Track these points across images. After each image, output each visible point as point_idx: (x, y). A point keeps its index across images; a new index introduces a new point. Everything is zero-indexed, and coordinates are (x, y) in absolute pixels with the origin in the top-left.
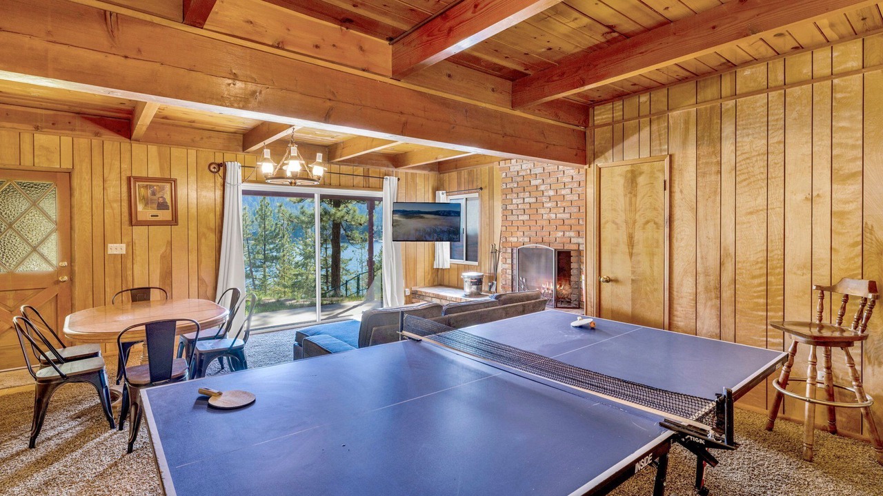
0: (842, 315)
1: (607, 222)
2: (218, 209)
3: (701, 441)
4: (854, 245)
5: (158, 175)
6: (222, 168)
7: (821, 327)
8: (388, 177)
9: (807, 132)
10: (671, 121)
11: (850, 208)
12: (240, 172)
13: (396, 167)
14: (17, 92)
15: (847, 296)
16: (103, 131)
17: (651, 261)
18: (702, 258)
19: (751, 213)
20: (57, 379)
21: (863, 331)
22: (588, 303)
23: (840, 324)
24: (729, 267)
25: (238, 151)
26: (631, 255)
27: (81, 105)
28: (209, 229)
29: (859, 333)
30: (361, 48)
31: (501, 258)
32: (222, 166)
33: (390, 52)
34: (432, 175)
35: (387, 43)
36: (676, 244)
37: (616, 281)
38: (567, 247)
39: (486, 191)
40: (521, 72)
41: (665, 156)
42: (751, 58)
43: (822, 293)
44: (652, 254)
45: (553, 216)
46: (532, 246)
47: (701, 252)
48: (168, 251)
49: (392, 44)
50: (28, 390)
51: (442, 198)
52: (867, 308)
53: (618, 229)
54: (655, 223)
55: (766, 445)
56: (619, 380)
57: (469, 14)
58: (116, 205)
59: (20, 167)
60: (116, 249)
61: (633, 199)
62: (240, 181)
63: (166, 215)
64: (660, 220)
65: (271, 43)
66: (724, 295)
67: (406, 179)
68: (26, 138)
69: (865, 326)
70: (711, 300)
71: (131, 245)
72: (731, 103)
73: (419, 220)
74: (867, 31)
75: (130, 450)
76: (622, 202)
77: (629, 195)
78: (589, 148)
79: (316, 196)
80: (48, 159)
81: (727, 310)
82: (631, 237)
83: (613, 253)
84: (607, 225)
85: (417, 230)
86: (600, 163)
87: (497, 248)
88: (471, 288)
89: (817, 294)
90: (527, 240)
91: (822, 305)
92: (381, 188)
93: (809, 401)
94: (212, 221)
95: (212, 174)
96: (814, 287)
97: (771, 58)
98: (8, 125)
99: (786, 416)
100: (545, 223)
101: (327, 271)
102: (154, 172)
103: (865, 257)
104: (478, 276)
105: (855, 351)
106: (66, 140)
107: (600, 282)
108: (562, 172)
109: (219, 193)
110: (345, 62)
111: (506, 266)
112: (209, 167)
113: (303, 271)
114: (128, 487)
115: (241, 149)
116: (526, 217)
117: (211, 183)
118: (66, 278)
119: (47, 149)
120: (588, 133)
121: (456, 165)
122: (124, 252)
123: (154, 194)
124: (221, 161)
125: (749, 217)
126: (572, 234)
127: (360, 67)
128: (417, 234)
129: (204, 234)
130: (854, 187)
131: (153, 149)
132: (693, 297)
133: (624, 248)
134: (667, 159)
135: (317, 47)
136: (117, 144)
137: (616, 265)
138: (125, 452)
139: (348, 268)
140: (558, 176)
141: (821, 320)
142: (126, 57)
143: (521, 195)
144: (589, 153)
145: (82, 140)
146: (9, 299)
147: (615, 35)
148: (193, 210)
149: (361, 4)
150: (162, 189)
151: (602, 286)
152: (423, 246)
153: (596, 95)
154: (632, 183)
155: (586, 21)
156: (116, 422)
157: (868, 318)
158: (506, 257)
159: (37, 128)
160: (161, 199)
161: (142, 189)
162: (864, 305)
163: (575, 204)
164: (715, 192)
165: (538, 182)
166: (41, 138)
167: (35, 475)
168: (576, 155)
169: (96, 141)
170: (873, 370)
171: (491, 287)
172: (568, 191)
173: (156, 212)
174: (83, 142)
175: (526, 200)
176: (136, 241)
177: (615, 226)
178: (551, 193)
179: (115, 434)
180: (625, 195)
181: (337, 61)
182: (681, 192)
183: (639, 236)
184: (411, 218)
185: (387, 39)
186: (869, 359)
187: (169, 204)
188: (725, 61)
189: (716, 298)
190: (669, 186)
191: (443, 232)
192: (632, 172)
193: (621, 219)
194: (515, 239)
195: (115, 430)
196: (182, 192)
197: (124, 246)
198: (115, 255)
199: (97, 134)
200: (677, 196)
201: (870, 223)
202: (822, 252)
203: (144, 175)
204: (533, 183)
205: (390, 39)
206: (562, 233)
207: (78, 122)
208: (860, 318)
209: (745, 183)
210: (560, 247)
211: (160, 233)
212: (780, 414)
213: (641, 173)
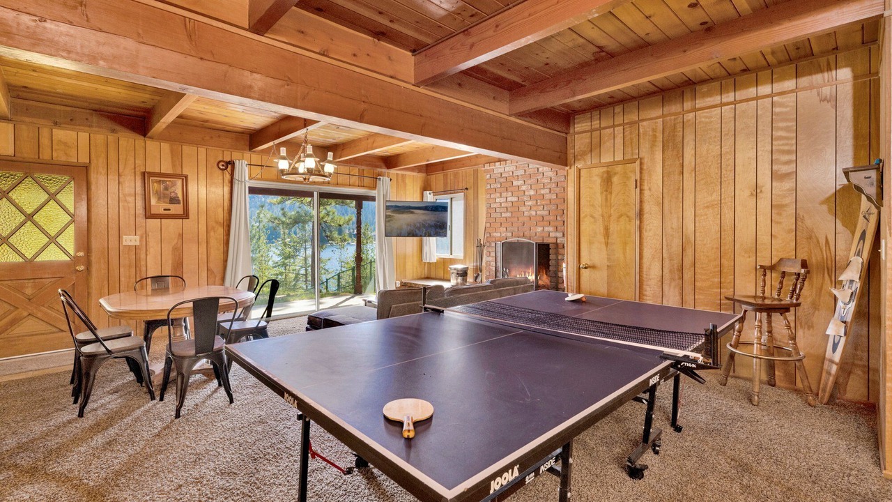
0: (781, 289)
1: (586, 216)
2: (226, 204)
3: (694, 366)
4: (789, 231)
5: (170, 171)
6: (229, 166)
7: (764, 298)
8: (381, 178)
9: (753, 139)
10: (641, 130)
11: (787, 202)
12: (247, 169)
13: (388, 168)
14: (45, 89)
15: (784, 273)
16: (118, 128)
17: (624, 249)
18: (667, 246)
19: (708, 207)
20: (104, 354)
21: (797, 299)
22: (569, 287)
23: (779, 295)
24: (689, 252)
25: (245, 150)
26: (607, 244)
27: (101, 102)
28: (217, 222)
29: (794, 301)
30: (390, 58)
31: (485, 251)
32: (231, 164)
33: (413, 62)
34: (420, 176)
35: (410, 54)
36: (645, 234)
37: (593, 267)
38: (546, 241)
39: (471, 192)
40: (518, 83)
41: (637, 159)
42: (708, 77)
43: (765, 271)
44: (625, 243)
45: (534, 213)
46: (515, 240)
47: (666, 240)
48: (180, 243)
49: (414, 55)
50: (55, 372)
51: (429, 198)
52: (800, 281)
53: (595, 222)
54: (628, 217)
55: (723, 395)
56: (626, 326)
57: (491, 33)
58: (131, 199)
59: (39, 161)
60: (130, 240)
61: (609, 196)
62: (247, 179)
63: (177, 209)
64: (632, 214)
65: (318, 51)
66: (686, 277)
67: (397, 180)
68: (45, 132)
69: (799, 296)
70: (674, 280)
71: (145, 236)
72: (691, 115)
73: (410, 215)
74: (799, 58)
75: (178, 416)
76: (599, 198)
77: (605, 193)
78: (570, 151)
79: (315, 194)
80: (66, 154)
81: (688, 289)
82: (607, 229)
83: (591, 243)
84: (586, 219)
85: (408, 225)
86: (579, 165)
87: (482, 243)
88: (457, 279)
89: (760, 272)
90: (509, 234)
91: (764, 281)
92: (374, 187)
93: (757, 358)
94: (221, 215)
95: (220, 171)
96: (758, 267)
97: (724, 78)
98: (27, 120)
99: (736, 374)
100: (526, 219)
101: (306, 270)
102: (166, 168)
103: (798, 241)
104: (464, 268)
105: (790, 316)
106: (84, 136)
107: (580, 268)
108: (542, 174)
109: (227, 189)
110: (377, 70)
111: (490, 259)
112: (218, 165)
113: (282, 270)
114: (188, 443)
115: (247, 148)
116: (508, 214)
117: (221, 178)
118: (81, 268)
119: (65, 144)
120: (569, 138)
121: (443, 168)
122: (138, 243)
123: (166, 189)
124: (228, 160)
125: (706, 210)
126: (551, 229)
127: (389, 74)
128: (409, 229)
129: (213, 228)
130: (789, 184)
131: (166, 146)
132: (660, 278)
133: (601, 238)
134: (638, 162)
135: (355, 55)
136: (131, 141)
137: (594, 253)
138: (173, 418)
139: (327, 267)
140: (538, 177)
141: (764, 293)
142: (202, 59)
143: (504, 195)
144: (570, 157)
145: (98, 136)
146: (27, 287)
147: (604, 54)
148: (203, 206)
149: (397, 20)
150: (174, 185)
151: (581, 272)
152: (411, 242)
153: (577, 106)
154: (608, 182)
155: (582, 40)
156: (157, 394)
157: (801, 289)
158: (490, 250)
159: (56, 123)
160: (173, 194)
161: (155, 184)
162: (797, 280)
163: (553, 202)
164: (679, 189)
165: (520, 182)
166: (59, 134)
167: (95, 438)
168: (559, 158)
169: (112, 138)
170: (804, 333)
171: (476, 278)
172: (547, 191)
173: (168, 206)
174: (99, 138)
175: (509, 199)
176: (150, 233)
177: (592, 220)
178: (532, 193)
179: (157, 404)
180: (602, 193)
181: (370, 68)
182: (650, 189)
183: (614, 227)
184: (403, 213)
185: (411, 51)
186: (801, 323)
187: (181, 198)
188: (687, 79)
189: (679, 278)
190: (639, 184)
191: (431, 226)
192: (608, 172)
193: (598, 212)
194: (499, 235)
195: (156, 401)
196: (192, 188)
197: (138, 238)
198: (130, 246)
199: (113, 131)
200: (647, 193)
201: (801, 214)
202: (764, 238)
203: (157, 170)
204: (515, 183)
205: (413, 51)
206: (541, 229)
207: (95, 119)
208: (794, 290)
209: (703, 182)
210: (540, 241)
211: (172, 225)
212: (731, 374)
213: (615, 174)
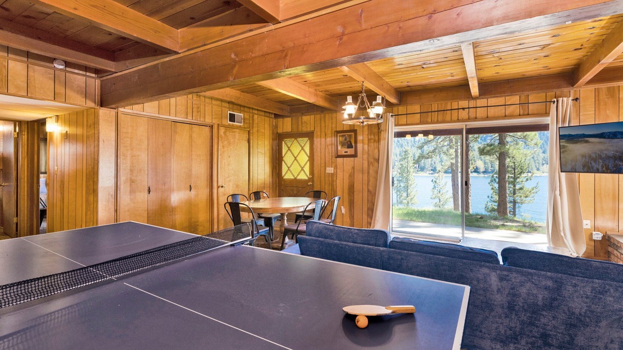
13: (573, 86)
28: (375, 159)
48: (353, 172)
59: (298, 132)
60: (330, 170)
68: (300, 119)
71: (336, 168)
73: (585, 145)
80: (306, 128)
85: (583, 156)
92: (547, 114)
94: (376, 154)
98: (294, 114)
102: (346, 128)
106: (312, 117)
117: (376, 129)
118: (311, 183)
119: (306, 123)
122: (333, 172)
128: (583, 160)
129: (371, 162)
136: (330, 115)
145: (318, 116)
148: (366, 148)
159: (303, 114)
160: (349, 143)
166: (305, 118)
169: (323, 116)
176: (338, 166)
184: (576, 143)
187: (354, 145)
196: (359, 138)
197: (333, 168)
198: (329, 173)
199: (323, 112)
203: (341, 130)
211: (349, 161)
